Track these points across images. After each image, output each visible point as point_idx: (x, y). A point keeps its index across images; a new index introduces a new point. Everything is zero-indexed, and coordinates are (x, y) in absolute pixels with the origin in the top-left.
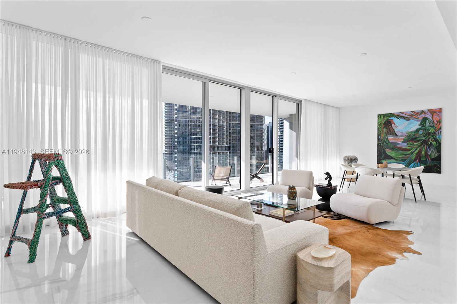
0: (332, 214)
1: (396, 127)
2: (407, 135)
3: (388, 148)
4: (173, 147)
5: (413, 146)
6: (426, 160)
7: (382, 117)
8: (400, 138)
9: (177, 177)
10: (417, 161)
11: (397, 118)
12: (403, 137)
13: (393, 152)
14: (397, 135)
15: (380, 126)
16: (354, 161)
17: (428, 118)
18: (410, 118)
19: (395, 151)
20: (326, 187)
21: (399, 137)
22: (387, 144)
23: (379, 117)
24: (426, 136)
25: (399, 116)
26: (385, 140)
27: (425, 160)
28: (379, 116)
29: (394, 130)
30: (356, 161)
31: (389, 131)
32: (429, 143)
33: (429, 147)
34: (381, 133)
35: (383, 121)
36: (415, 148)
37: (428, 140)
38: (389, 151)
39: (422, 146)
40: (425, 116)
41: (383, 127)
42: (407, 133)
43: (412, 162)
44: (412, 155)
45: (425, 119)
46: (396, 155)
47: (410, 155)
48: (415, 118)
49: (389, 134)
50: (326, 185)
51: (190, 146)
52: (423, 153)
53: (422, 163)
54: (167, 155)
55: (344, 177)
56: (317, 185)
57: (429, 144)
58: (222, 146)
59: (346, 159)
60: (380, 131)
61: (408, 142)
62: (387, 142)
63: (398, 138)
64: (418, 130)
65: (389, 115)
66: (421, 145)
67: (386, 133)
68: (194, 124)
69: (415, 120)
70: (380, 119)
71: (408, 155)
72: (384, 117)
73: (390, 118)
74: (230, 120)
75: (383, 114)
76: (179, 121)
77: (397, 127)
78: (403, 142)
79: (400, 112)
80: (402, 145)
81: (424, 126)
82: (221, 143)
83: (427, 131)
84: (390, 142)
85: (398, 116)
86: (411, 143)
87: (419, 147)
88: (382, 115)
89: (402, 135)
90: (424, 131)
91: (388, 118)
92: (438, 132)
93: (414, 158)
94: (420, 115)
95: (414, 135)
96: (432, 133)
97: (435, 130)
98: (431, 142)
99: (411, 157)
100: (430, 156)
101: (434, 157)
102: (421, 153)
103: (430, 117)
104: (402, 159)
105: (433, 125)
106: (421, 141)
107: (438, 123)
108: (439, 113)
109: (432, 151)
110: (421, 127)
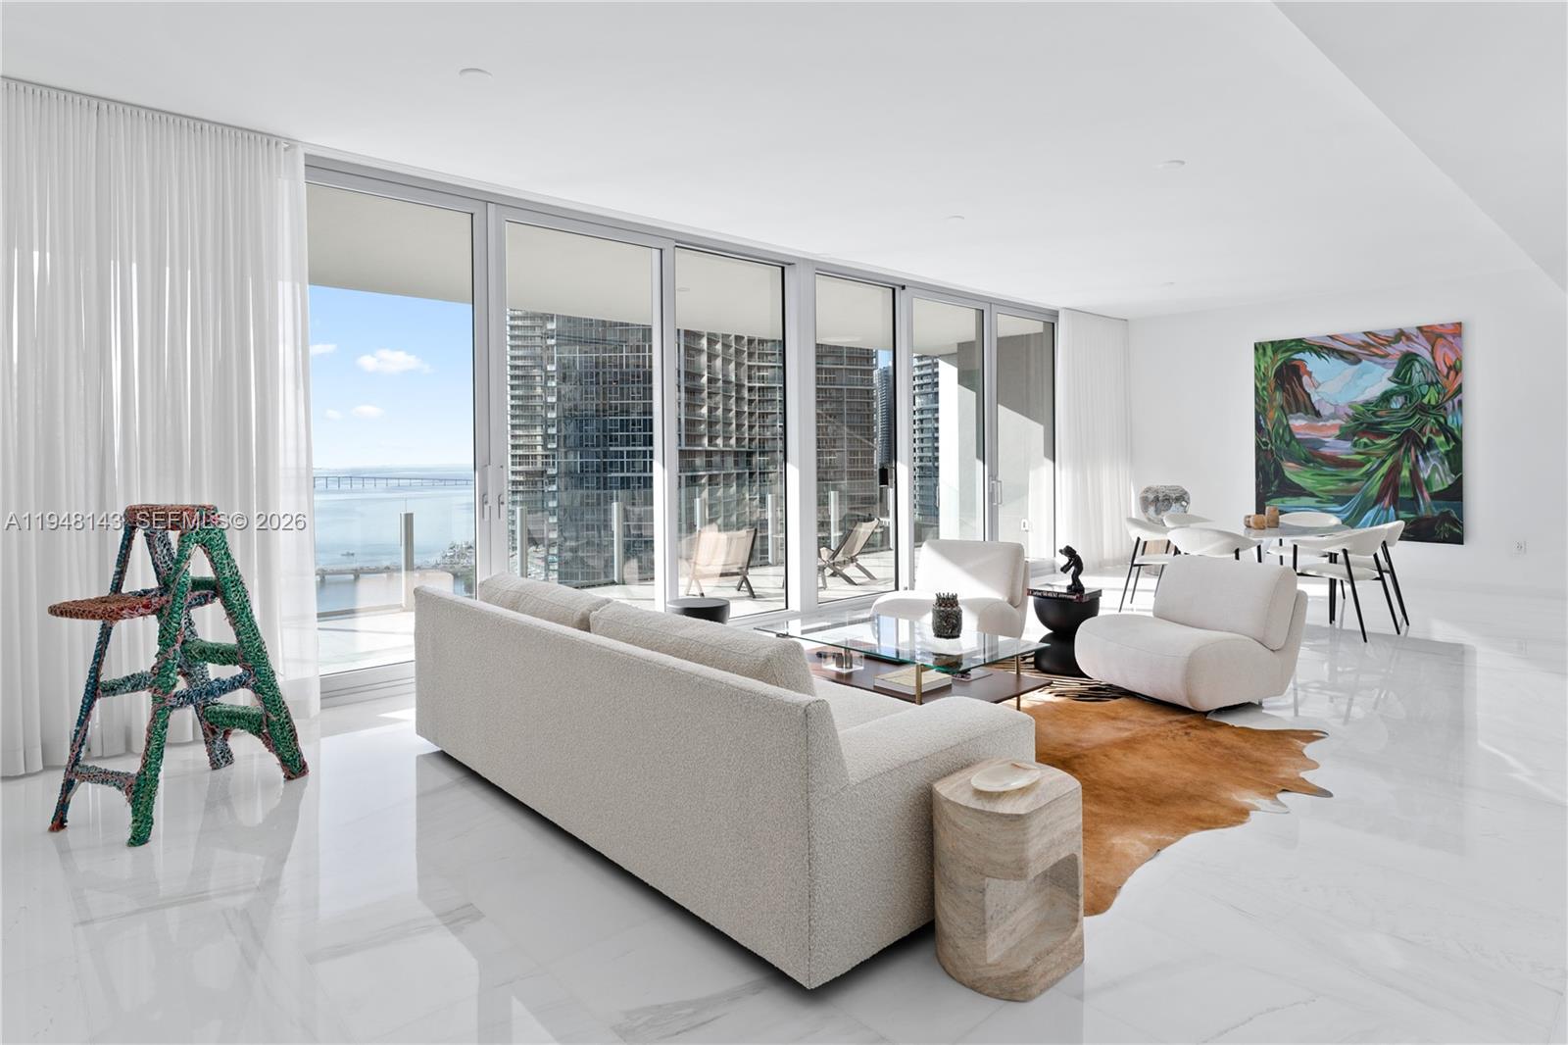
0: (1082, 684)
1: (1316, 386)
2: (1350, 412)
3: (1292, 458)
4: (539, 458)
5: (1372, 449)
6: (1415, 499)
7: (1269, 352)
8: (1329, 423)
9: (556, 567)
10: (1387, 500)
11: (1318, 355)
12: (1340, 419)
13: (1307, 472)
14: (1318, 414)
15: (1264, 384)
16: (1178, 505)
17: (1418, 355)
18: (1360, 356)
19: (1314, 468)
20: (1063, 596)
21: (1327, 420)
22: (1286, 442)
23: (1261, 351)
24: (1413, 415)
25: (1326, 348)
26: (1281, 431)
27: (1412, 499)
28: (1260, 348)
29: (1309, 395)
30: (1184, 503)
31: (1291, 400)
32: (1425, 440)
33: (1423, 453)
34: (1268, 405)
35: (1271, 367)
36: (1378, 458)
37: (1420, 431)
38: (1291, 470)
39: (1403, 450)
40: (1409, 349)
41: (1273, 386)
42: (1350, 407)
43: (1369, 507)
44: (1372, 479)
45: (1409, 359)
46: (1319, 482)
47: (1363, 482)
48: (1376, 355)
49: (1294, 408)
50: (1065, 591)
51: (605, 452)
52: (1405, 473)
53: (1401, 510)
54: (521, 488)
55: (1136, 562)
56: (1035, 591)
57: (1422, 442)
58: (723, 452)
59: (1151, 497)
60: (1265, 401)
61: (1356, 438)
62: (1288, 439)
63: (1321, 424)
64: (1386, 397)
65: (1293, 343)
66: (1398, 447)
67: (1282, 407)
68: (618, 370)
69: (1376, 363)
70: (1261, 357)
71: (1356, 480)
72: (1275, 352)
73: (1296, 356)
74: (751, 355)
75: (1272, 343)
76: (563, 361)
77: (1320, 384)
78: (1339, 438)
79: (1329, 336)
80: (1335, 448)
81: (1407, 381)
82: (720, 441)
83: (1415, 399)
84: (1298, 436)
85: (1322, 347)
86: (1365, 440)
87: (1391, 452)
88: (1270, 346)
89: (1335, 413)
90: (1406, 399)
91: (1289, 353)
92: (1450, 402)
93: (1374, 491)
94: (1394, 343)
95: (1374, 414)
96: (1434, 407)
97: (1441, 398)
98: (1431, 435)
99: (1367, 488)
100: (1428, 483)
101: (1441, 488)
102: (1400, 473)
103: (1425, 351)
104: (1336, 497)
105: (1434, 381)
106: (1398, 433)
107: (1452, 373)
108: (1454, 337)
109: (1435, 468)
110: (1396, 385)
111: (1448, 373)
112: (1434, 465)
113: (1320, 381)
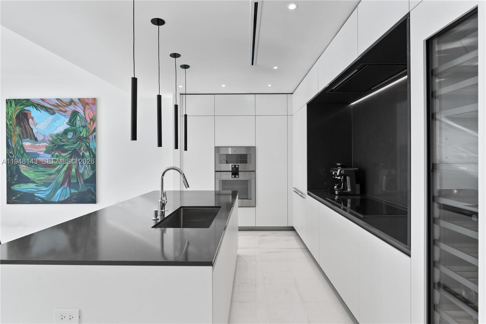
1: (36, 125)
2: (51, 139)
5: (60, 158)
6: (78, 183)
7: (13, 105)
8: (41, 145)
10: (66, 184)
11: (37, 109)
12: (46, 142)
13: (31, 170)
14: (36, 139)
15: (10, 123)
17: (79, 112)
18: (55, 111)
19: (34, 168)
21: (40, 143)
22: (21, 154)
23: (8, 104)
25: (40, 105)
26: (19, 148)
27: (76, 183)
28: (9, 102)
29: (32, 129)
31: (24, 132)
32: (81, 154)
34: (12, 134)
35: (14, 113)
37: (79, 150)
38: (25, 169)
40: (75, 109)
41: (15, 123)
42: (50, 136)
43: (59, 187)
44: (60, 174)
45: (75, 114)
46: (36, 175)
47: (56, 175)
48: (62, 111)
49: (25, 137)
52: (74, 170)
53: (72, 188)
57: (80, 154)
60: (11, 132)
61: (53, 153)
62: (22, 152)
63: (38, 145)
64: (66, 132)
67: (19, 135)
69: (61, 115)
71: (53, 174)
72: (15, 105)
73: (26, 109)
75: (15, 100)
77: (37, 124)
78: (46, 152)
79: (41, 99)
80: (45, 157)
81: (74, 125)
83: (77, 134)
84: (27, 151)
85: (38, 105)
86: (57, 154)
88: (13, 102)
89: (44, 139)
90: (74, 134)
91: (22, 107)
92: (91, 136)
93: (61, 179)
94: (69, 106)
95: (61, 140)
96: (85, 138)
97: (88, 134)
98: (84, 152)
99: (58, 177)
100: (82, 175)
101: (88, 177)
102: (71, 170)
103: (82, 110)
104: (45, 183)
105: (85, 125)
106: (71, 150)
107: (92, 122)
108: (92, 105)
109: (85, 168)
110: (70, 126)
111: (90, 122)
112: (85, 166)
113: (37, 123)
